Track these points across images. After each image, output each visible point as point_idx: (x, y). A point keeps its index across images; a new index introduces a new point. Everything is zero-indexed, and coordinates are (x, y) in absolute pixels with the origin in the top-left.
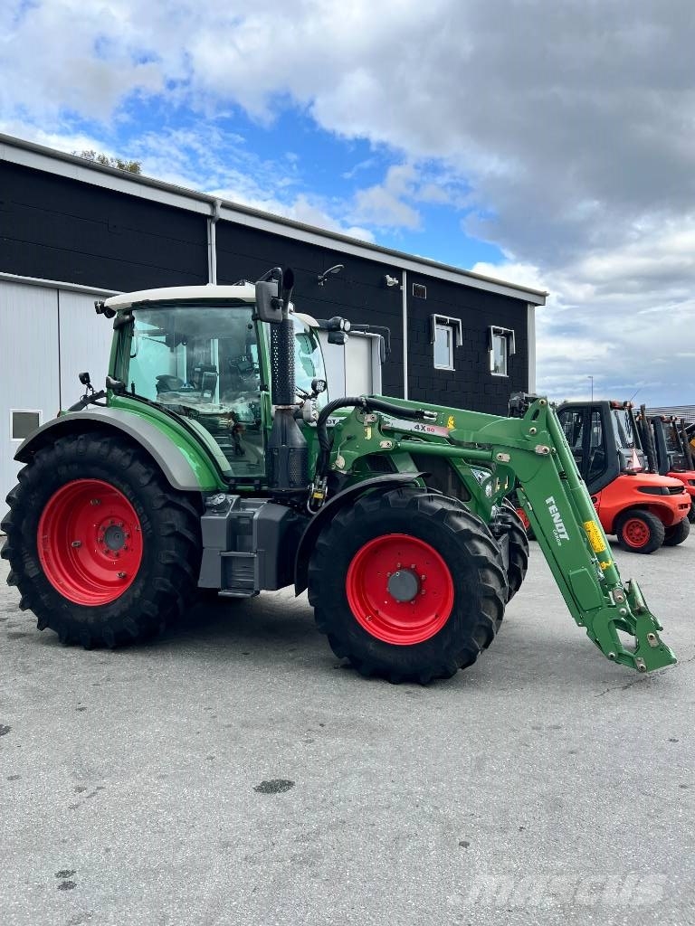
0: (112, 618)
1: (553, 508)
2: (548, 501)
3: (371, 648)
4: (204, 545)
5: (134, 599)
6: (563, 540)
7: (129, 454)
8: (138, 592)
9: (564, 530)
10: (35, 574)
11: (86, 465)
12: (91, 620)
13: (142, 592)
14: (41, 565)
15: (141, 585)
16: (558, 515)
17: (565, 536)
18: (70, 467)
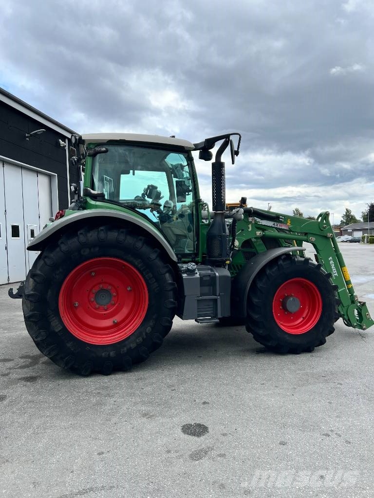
0: (130, 349)
1: (332, 262)
2: (329, 259)
3: (288, 338)
4: (185, 294)
5: (146, 334)
6: (335, 276)
7: (141, 240)
8: (149, 329)
9: (336, 272)
10: (60, 329)
11: (104, 248)
12: (112, 354)
13: (152, 328)
14: (62, 321)
15: (151, 323)
16: (333, 265)
17: (336, 274)
18: (92, 250)
